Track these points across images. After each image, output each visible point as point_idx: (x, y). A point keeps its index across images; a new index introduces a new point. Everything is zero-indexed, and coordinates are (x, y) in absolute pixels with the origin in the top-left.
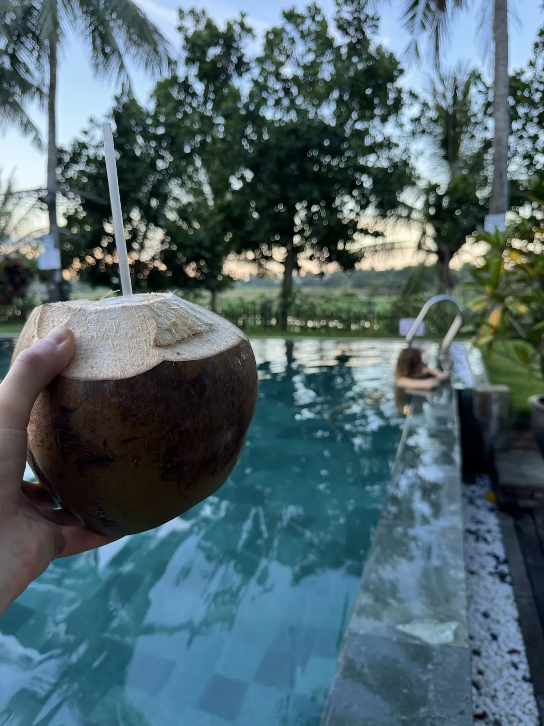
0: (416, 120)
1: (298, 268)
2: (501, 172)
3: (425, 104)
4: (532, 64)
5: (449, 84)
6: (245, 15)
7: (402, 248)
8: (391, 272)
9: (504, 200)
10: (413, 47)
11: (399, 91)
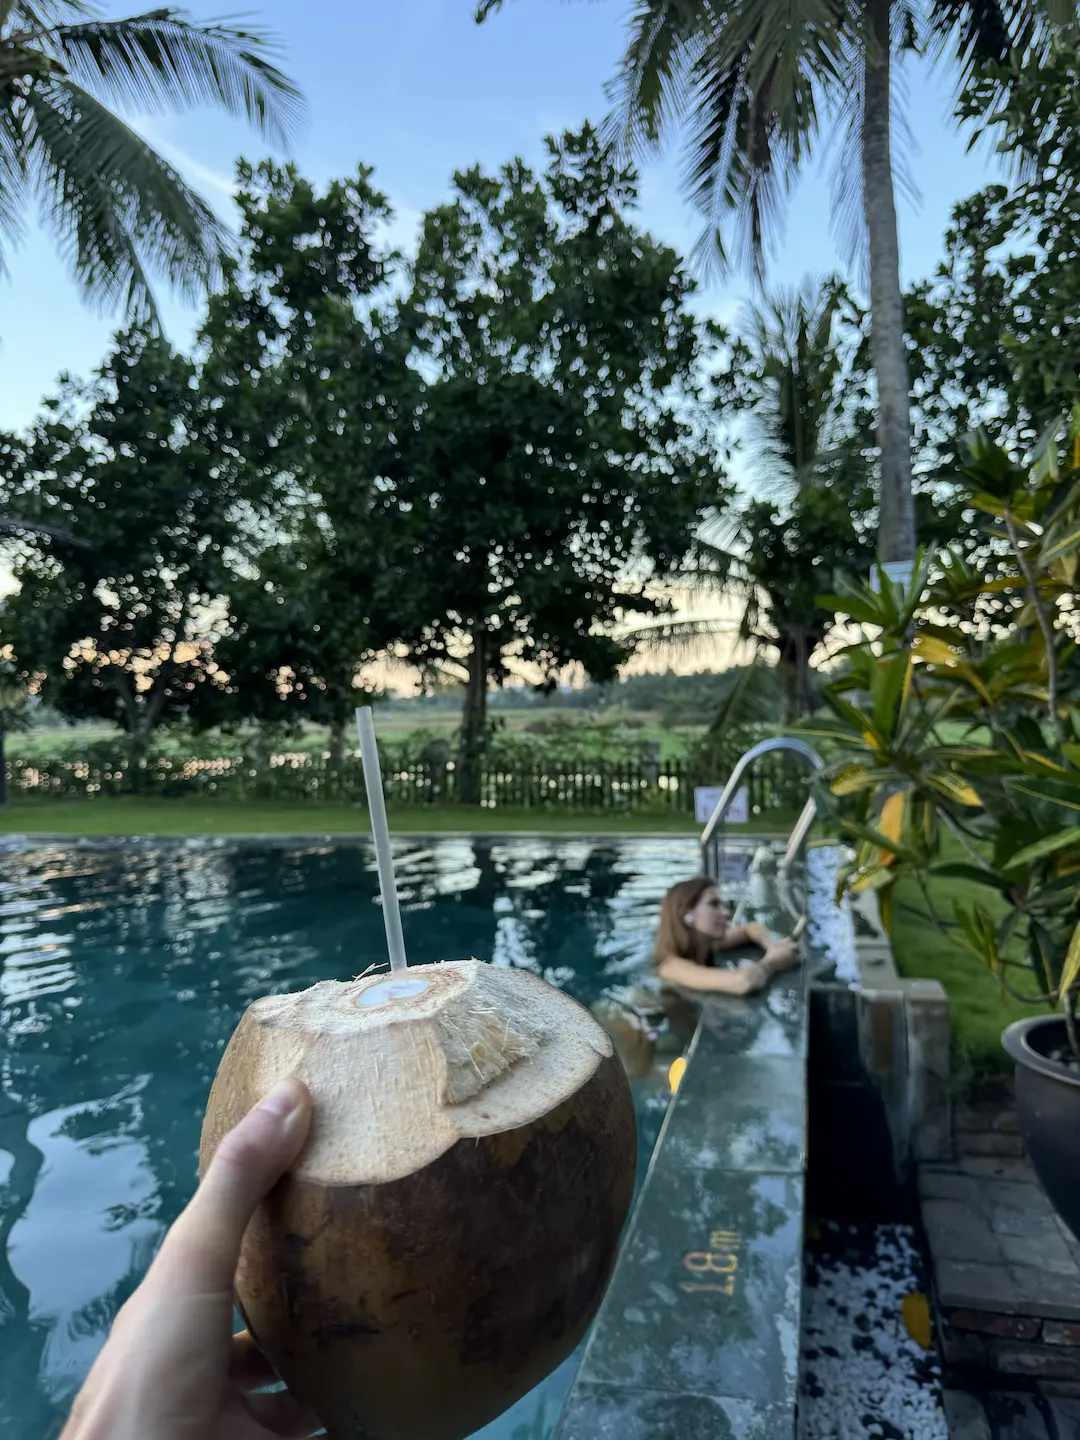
0: (723, 380)
1: (503, 673)
2: (897, 477)
3: (740, 349)
4: (944, 272)
5: (790, 320)
6: (371, 170)
7: (710, 633)
8: (703, 678)
9: (908, 531)
10: (712, 238)
11: (688, 322)
